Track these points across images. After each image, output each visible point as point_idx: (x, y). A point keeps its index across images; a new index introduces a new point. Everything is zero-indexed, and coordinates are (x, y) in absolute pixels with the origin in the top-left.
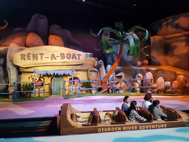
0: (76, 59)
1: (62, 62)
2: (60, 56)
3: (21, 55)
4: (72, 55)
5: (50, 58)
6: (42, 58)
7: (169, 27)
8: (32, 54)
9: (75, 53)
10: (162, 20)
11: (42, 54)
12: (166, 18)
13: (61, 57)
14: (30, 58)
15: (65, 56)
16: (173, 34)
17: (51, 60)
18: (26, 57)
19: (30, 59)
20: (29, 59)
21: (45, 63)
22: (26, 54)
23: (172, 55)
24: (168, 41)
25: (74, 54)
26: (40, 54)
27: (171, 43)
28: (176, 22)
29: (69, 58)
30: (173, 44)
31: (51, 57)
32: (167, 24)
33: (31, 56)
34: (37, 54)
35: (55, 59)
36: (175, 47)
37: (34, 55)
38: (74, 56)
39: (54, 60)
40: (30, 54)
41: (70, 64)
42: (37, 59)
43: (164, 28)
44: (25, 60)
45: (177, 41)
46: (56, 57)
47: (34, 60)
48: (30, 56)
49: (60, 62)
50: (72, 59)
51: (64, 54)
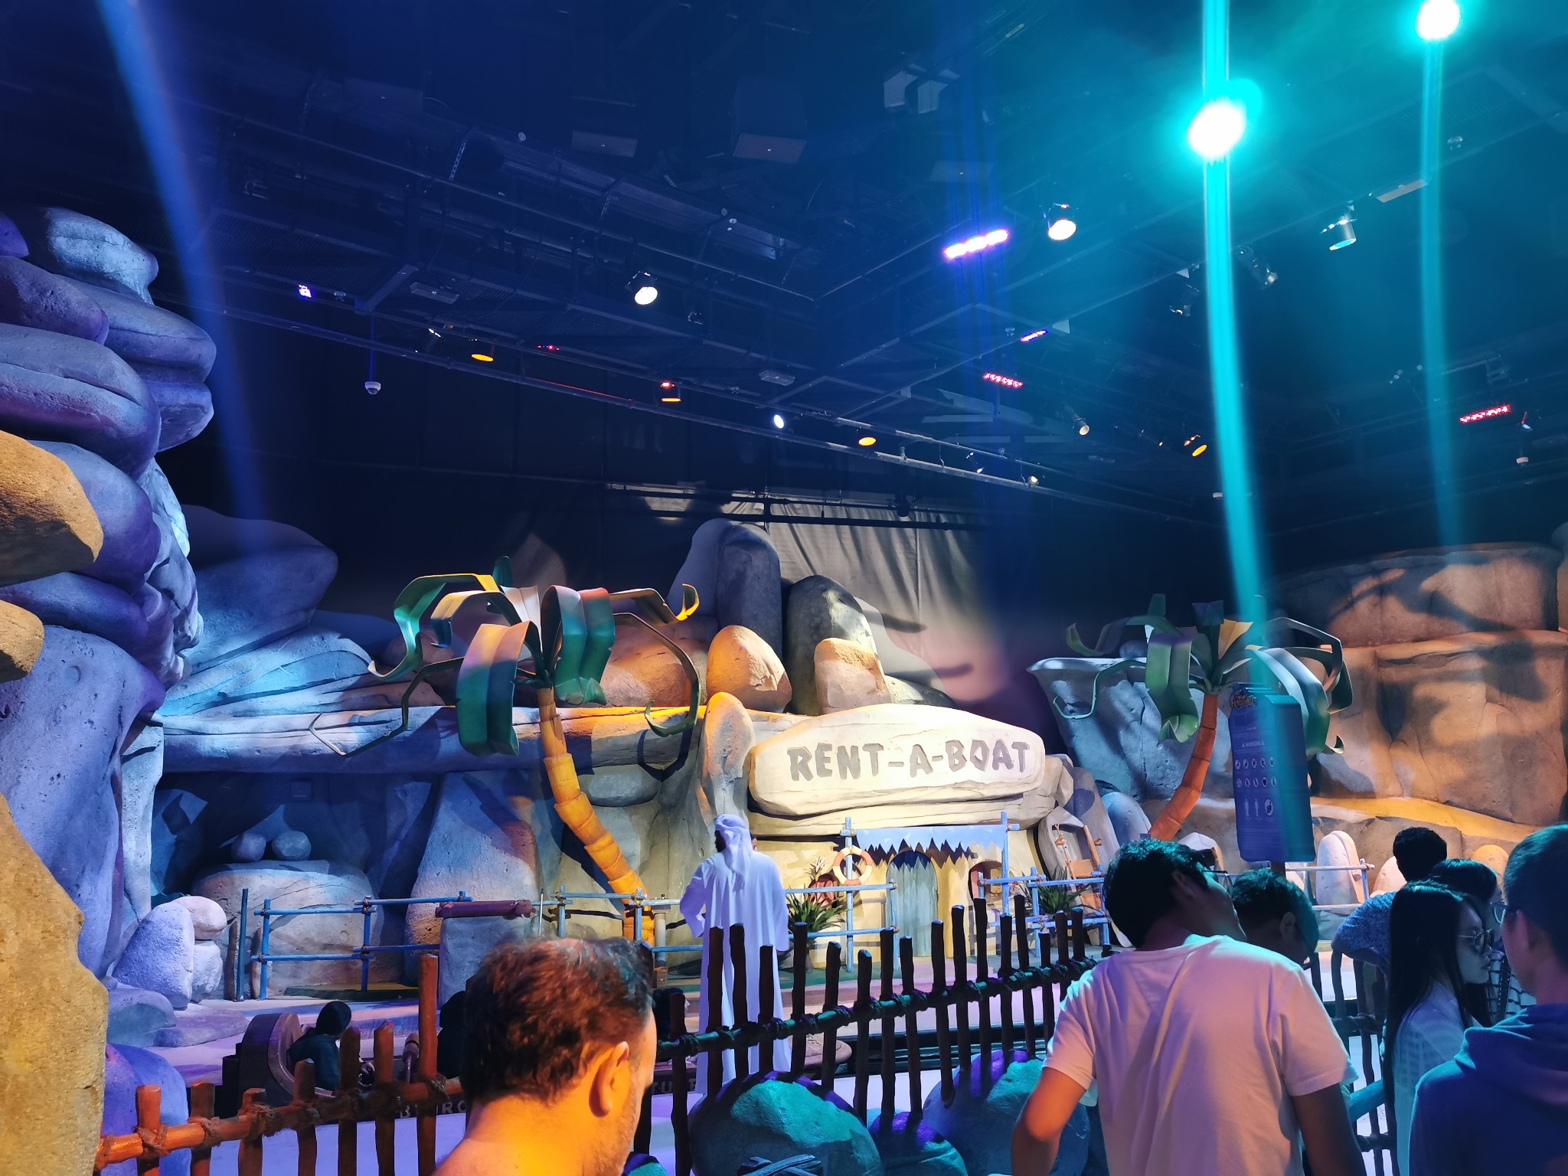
0: (1009, 766)
1: (957, 786)
2: (946, 756)
3: (793, 753)
4: (991, 746)
5: (907, 765)
6: (875, 769)
7: (1393, 604)
8: (835, 750)
9: (1004, 739)
10: (1351, 568)
11: (874, 748)
12: (1374, 563)
13: (951, 756)
14: (827, 766)
15: (967, 753)
16: (1418, 640)
17: (913, 773)
18: (812, 765)
19: (829, 772)
20: (824, 772)
21: (888, 792)
22: (812, 750)
23: (1425, 743)
24: (1393, 675)
25: (1000, 744)
26: (867, 747)
27: (1412, 685)
28: (1428, 584)
29: (980, 764)
30: (1421, 691)
31: (913, 759)
32: (1382, 591)
33: (832, 754)
34: (854, 749)
35: (929, 769)
36: (1435, 707)
37: (842, 749)
38: (1001, 756)
39: (921, 776)
40: (828, 747)
41: (987, 793)
42: (856, 773)
43: (1363, 607)
44: (808, 776)
45: (1440, 679)
46: (930, 759)
47: (843, 775)
48: (828, 760)
49: (944, 787)
50: (995, 767)
51: (961, 746)
